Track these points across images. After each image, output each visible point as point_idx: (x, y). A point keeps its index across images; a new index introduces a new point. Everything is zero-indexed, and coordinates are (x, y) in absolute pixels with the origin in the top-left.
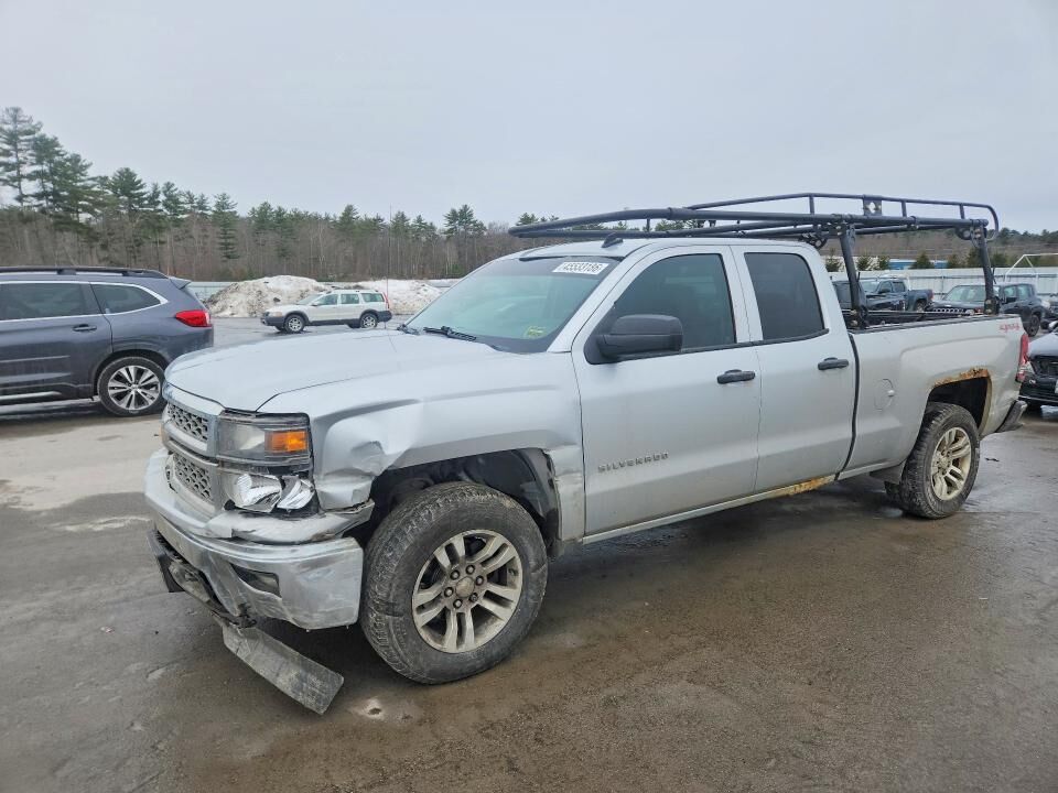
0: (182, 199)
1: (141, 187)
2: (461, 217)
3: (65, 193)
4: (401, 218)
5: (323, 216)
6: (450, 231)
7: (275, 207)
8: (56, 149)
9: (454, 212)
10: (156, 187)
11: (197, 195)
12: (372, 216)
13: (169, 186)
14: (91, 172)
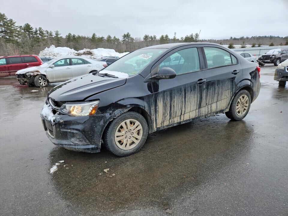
0: (44, 32)
1: (32, 29)
2: (127, 36)
3: (9, 31)
4: (110, 37)
5: (87, 37)
6: (124, 41)
7: (72, 35)
8: (5, 17)
9: (125, 35)
10: (36, 29)
11: (49, 31)
12: (101, 36)
13: (40, 28)
14: (16, 25)
